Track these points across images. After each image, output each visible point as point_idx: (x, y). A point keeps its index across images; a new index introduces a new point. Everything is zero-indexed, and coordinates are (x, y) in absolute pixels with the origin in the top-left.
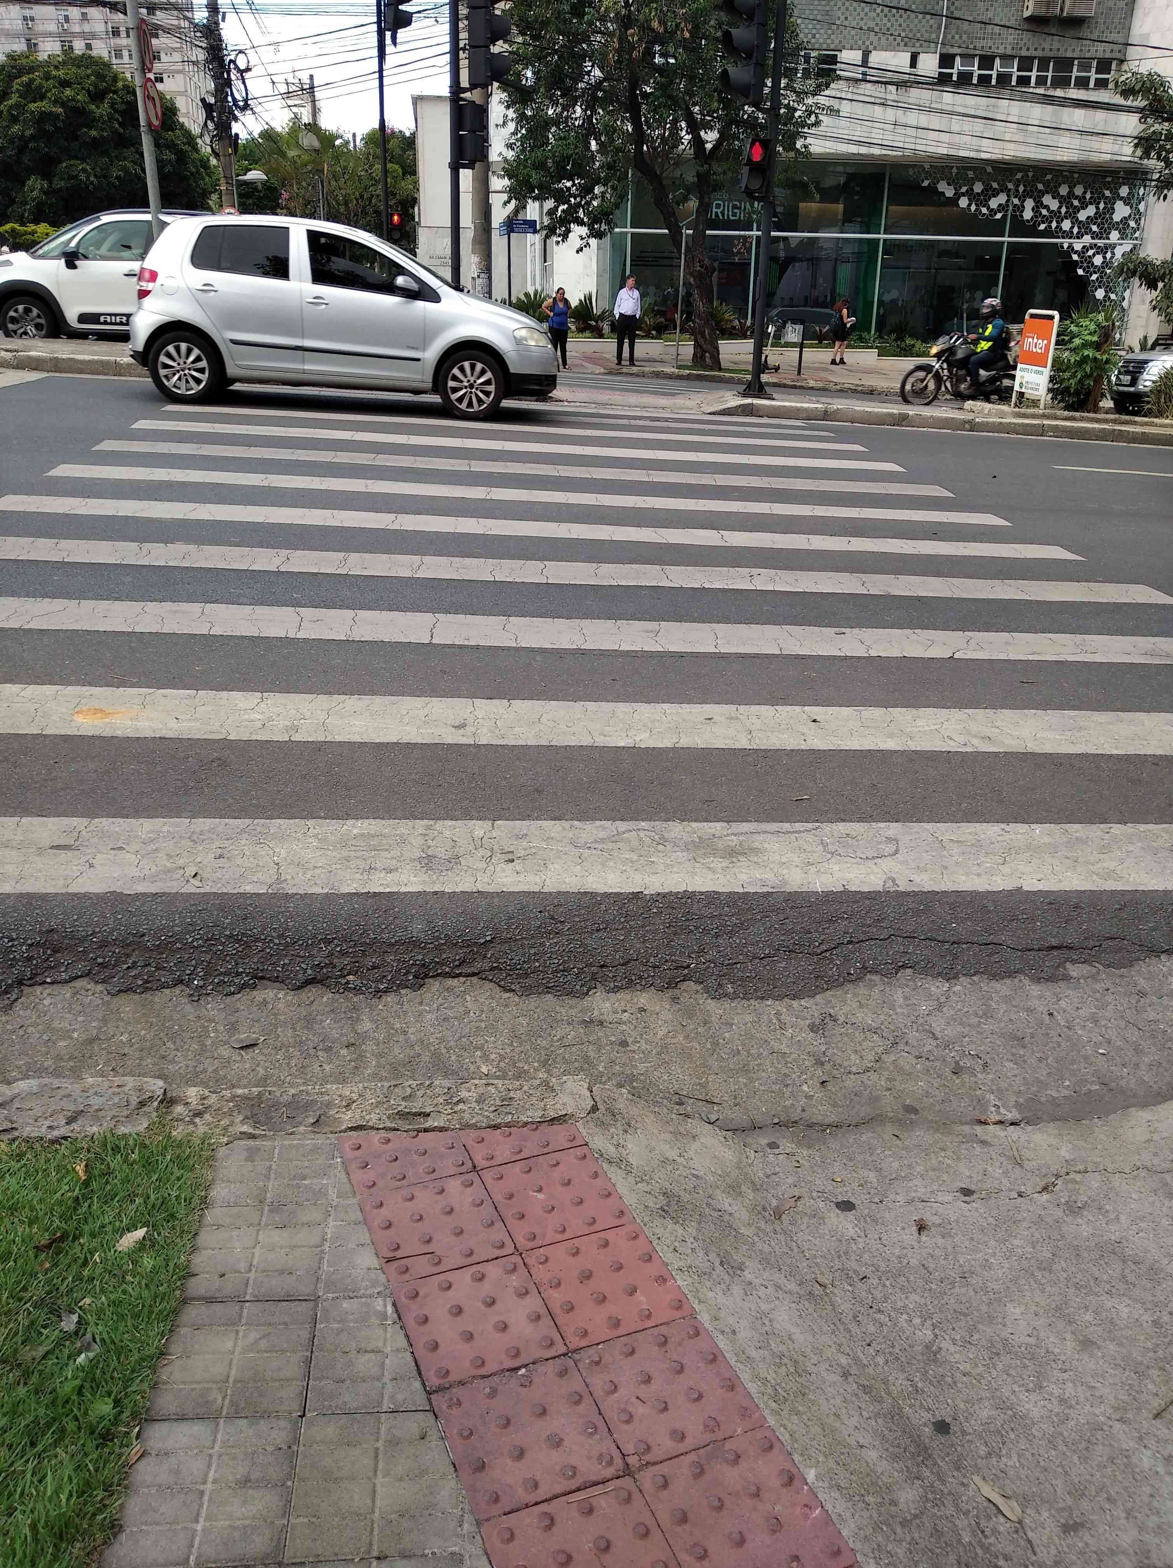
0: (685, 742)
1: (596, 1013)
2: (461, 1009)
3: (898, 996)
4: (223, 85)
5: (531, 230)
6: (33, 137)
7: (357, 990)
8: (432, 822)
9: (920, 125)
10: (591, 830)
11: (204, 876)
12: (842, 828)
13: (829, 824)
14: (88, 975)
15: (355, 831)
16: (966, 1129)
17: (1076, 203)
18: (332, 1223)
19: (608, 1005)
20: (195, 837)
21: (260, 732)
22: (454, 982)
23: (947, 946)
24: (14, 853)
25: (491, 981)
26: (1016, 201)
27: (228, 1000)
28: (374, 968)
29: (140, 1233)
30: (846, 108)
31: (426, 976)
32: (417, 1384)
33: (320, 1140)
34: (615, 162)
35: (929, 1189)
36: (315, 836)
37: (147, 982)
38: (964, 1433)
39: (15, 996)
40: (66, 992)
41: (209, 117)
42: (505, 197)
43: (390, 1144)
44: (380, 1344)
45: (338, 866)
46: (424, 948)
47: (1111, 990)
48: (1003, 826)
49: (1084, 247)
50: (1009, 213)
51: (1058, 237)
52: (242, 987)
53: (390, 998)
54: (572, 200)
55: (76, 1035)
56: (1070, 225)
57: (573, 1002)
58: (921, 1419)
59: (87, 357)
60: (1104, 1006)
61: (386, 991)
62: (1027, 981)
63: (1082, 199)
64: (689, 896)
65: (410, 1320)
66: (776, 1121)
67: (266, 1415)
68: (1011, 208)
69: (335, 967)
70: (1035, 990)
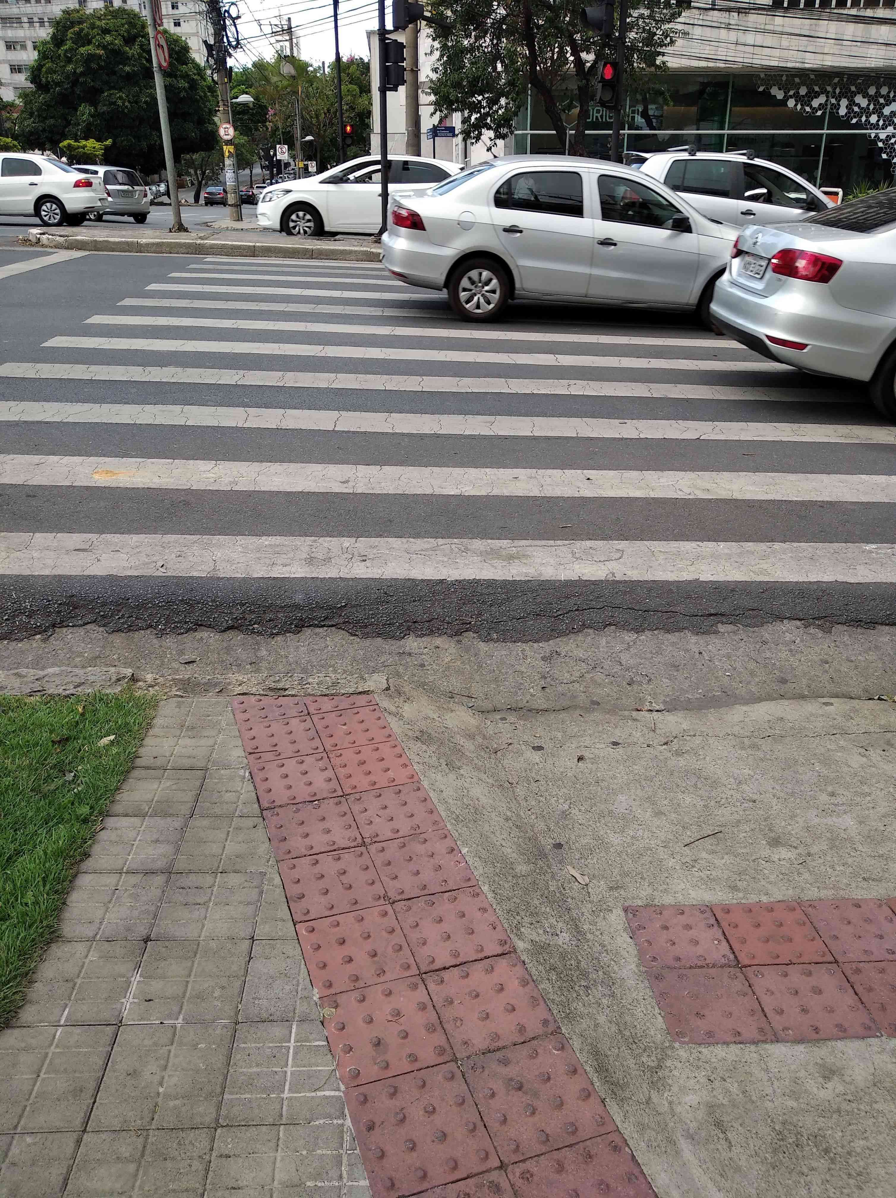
0: (496, 492)
1: (407, 648)
2: (323, 645)
3: (603, 642)
4: (220, 29)
5: (451, 134)
6: (82, 74)
7: (259, 633)
8: (317, 538)
9: (756, 44)
10: (420, 544)
11: (168, 566)
12: (589, 543)
13: (580, 542)
14: (94, 622)
15: (266, 543)
16: (626, 713)
17: (882, 101)
18: (221, 736)
19: (416, 644)
20: (164, 545)
21: (212, 484)
22: (321, 630)
23: (640, 612)
24: (52, 553)
25: (344, 629)
26: (833, 101)
27: (180, 637)
28: (270, 621)
29: (112, 737)
30: (697, 32)
31: (303, 626)
32: (256, 806)
33: (220, 699)
34: (514, 80)
35: (592, 742)
36: (241, 545)
37: (131, 626)
38: (570, 848)
39: (50, 633)
40: (81, 631)
41: (210, 55)
42: (432, 108)
43: (261, 702)
44: (239, 789)
45: (253, 562)
46: (302, 610)
47: (745, 640)
48: (698, 543)
49: (888, 136)
50: (828, 110)
51: (867, 129)
52: (188, 631)
53: (279, 638)
54: (482, 110)
55: (86, 655)
56: (877, 119)
57: (393, 642)
58: (547, 843)
59: (117, 240)
60: (738, 649)
61: (277, 634)
62: (689, 634)
63: (886, 97)
64: (477, 582)
65: (257, 780)
66: (509, 707)
67: (171, 815)
68: (829, 107)
69: (246, 619)
70: (694, 639)
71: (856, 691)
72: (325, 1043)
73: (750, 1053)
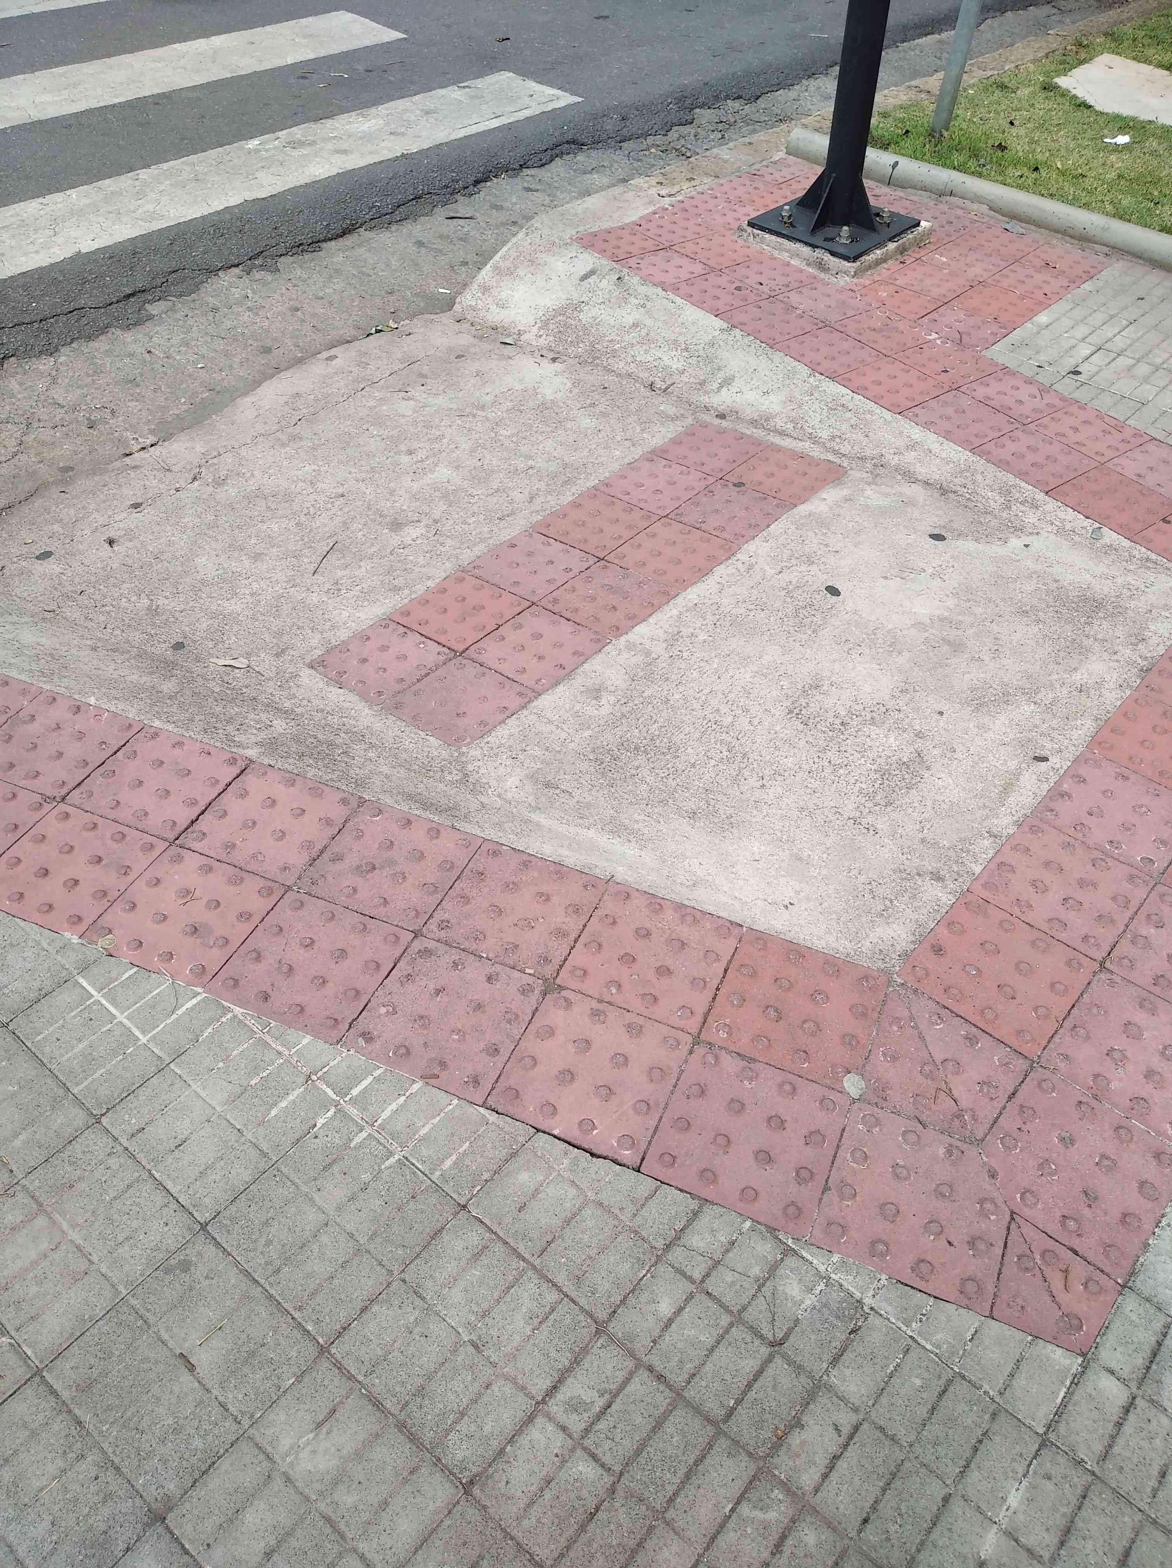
3: (13, 384)
16: (118, 464)
23: (36, 325)
35: (106, 516)
38: (195, 642)
47: (190, 315)
48: (40, 200)
58: (162, 649)
60: (189, 330)
62: (118, 332)
70: (128, 336)
71: (349, 332)
72: (136, 969)
73: (527, 717)
